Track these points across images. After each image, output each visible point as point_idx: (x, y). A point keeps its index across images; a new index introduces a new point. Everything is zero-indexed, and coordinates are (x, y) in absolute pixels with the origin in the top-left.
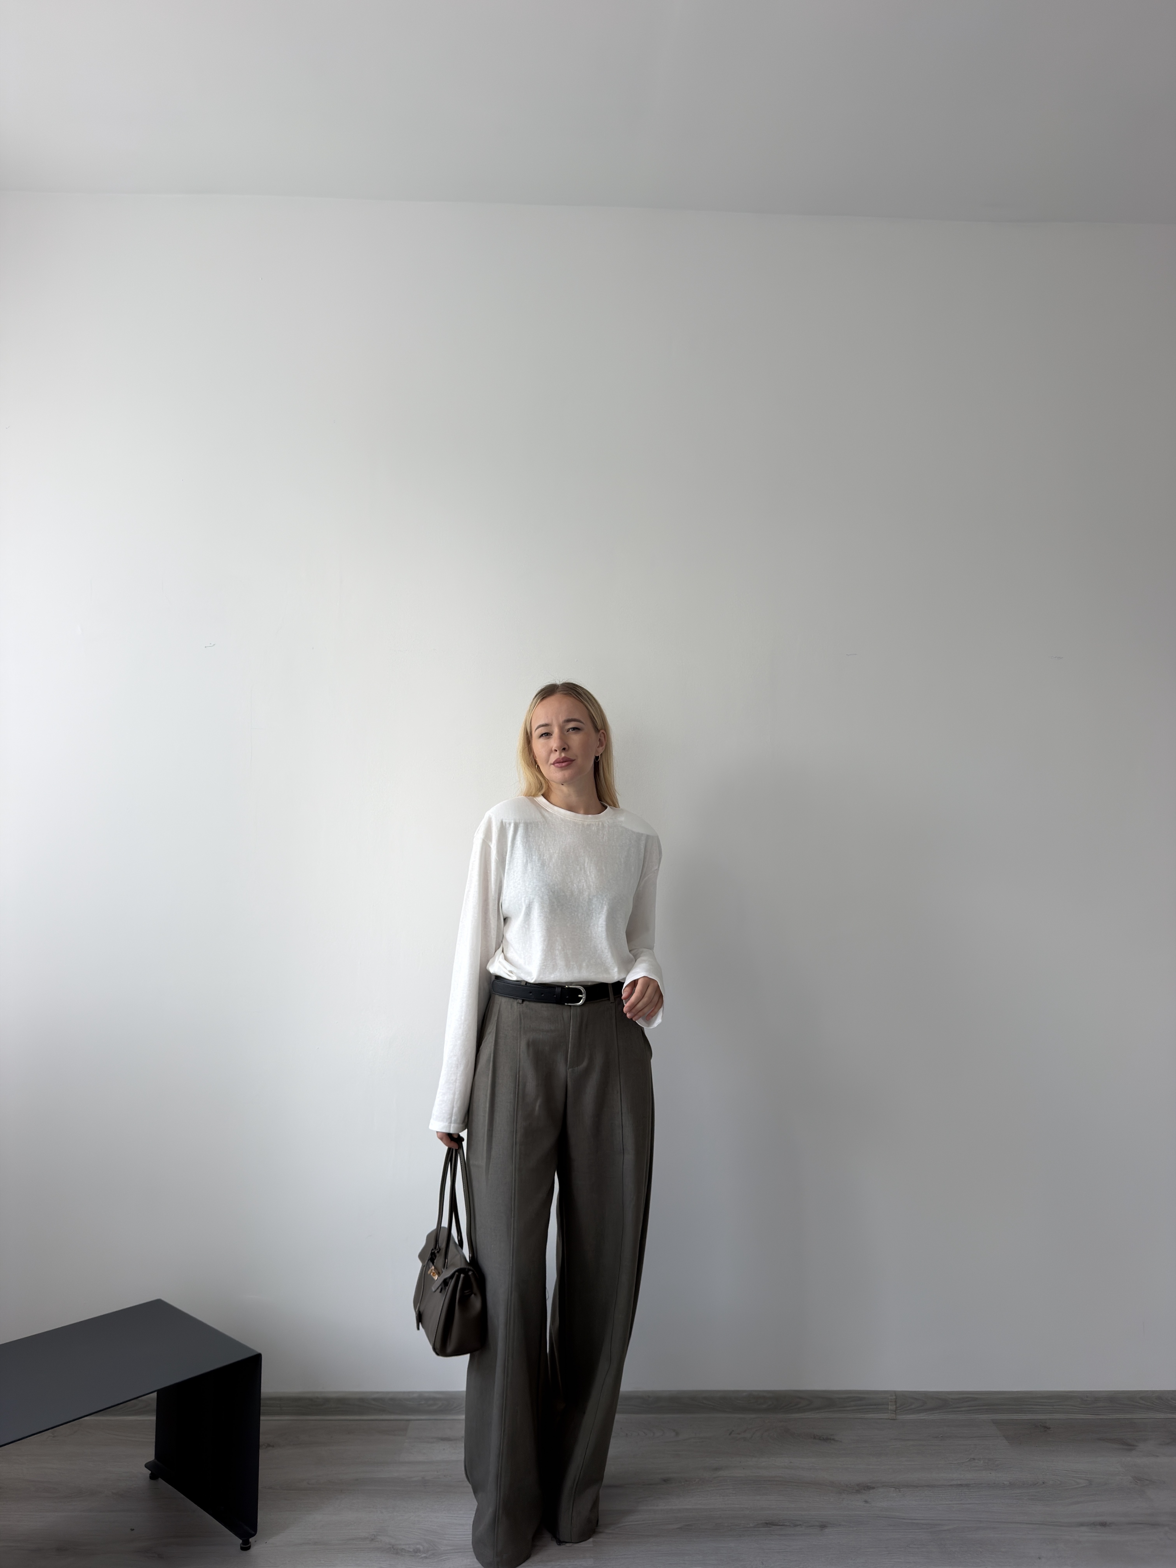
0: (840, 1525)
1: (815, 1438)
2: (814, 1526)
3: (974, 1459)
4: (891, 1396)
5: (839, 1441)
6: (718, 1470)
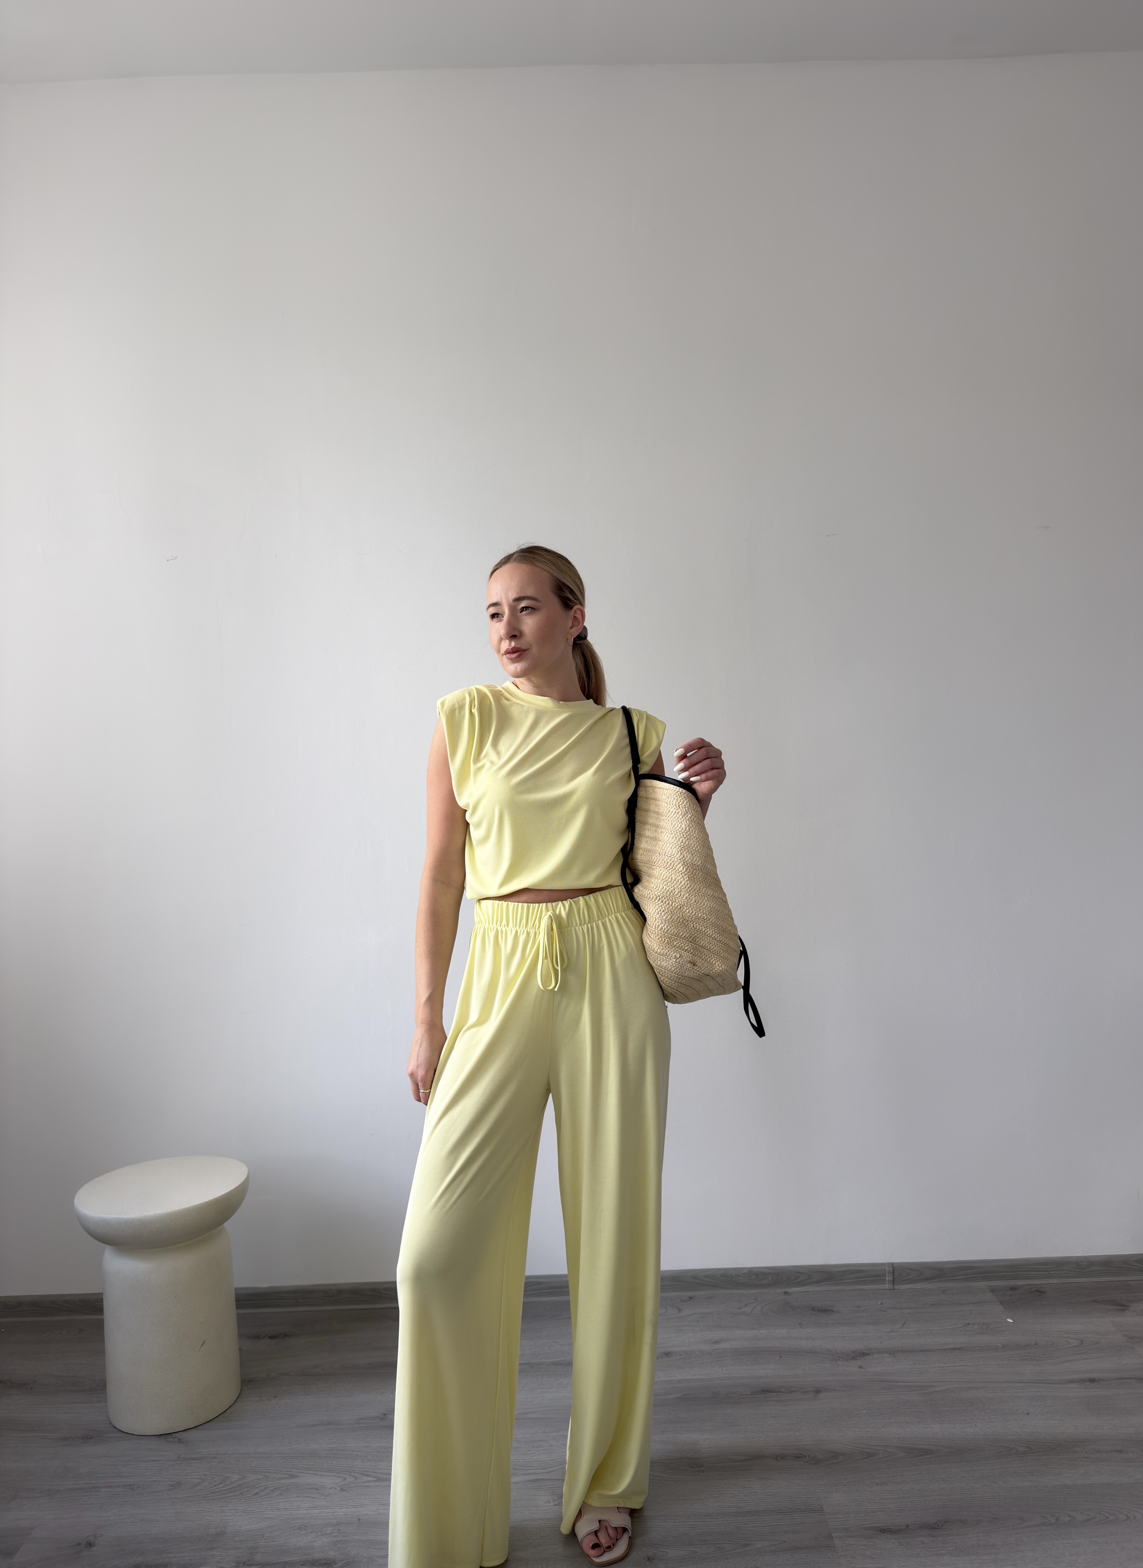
0: (834, 1390)
1: (814, 1310)
2: (808, 1391)
3: (969, 1324)
4: (888, 1268)
5: (838, 1312)
6: (717, 1343)
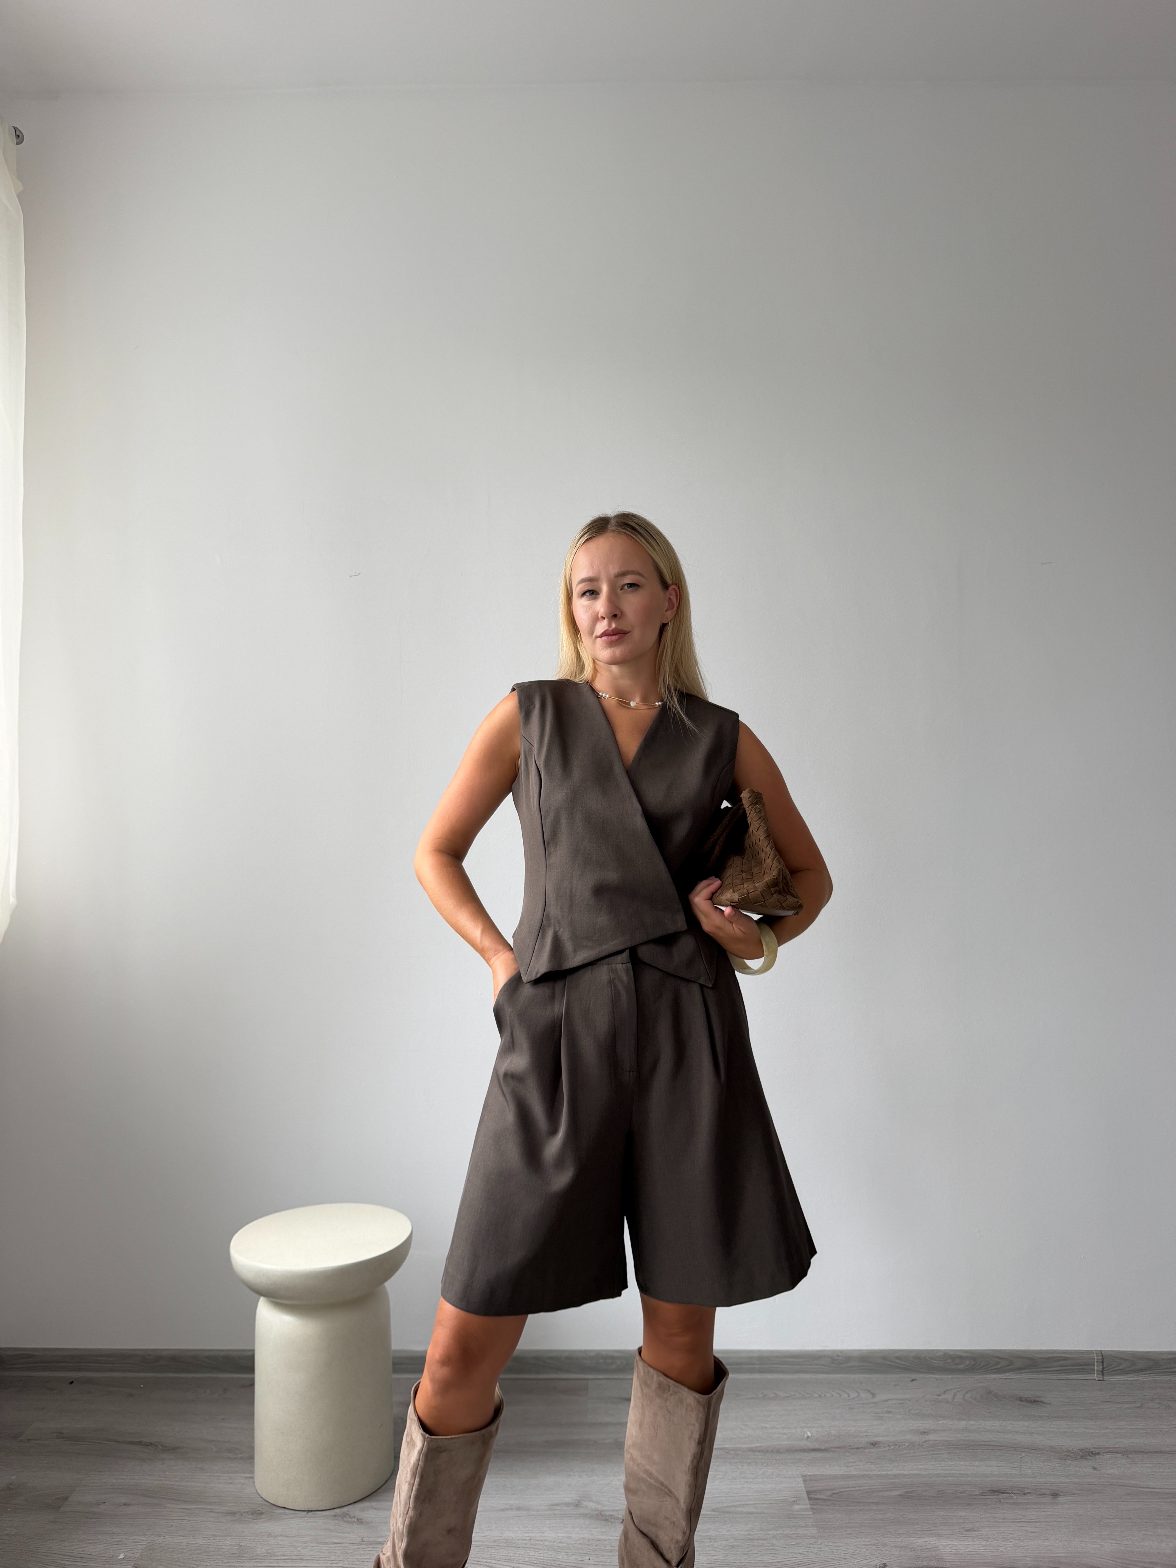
0: (1073, 1494)
1: (1021, 1401)
2: (1044, 1494)
4: (1097, 1356)
5: (1051, 1404)
6: (926, 1434)
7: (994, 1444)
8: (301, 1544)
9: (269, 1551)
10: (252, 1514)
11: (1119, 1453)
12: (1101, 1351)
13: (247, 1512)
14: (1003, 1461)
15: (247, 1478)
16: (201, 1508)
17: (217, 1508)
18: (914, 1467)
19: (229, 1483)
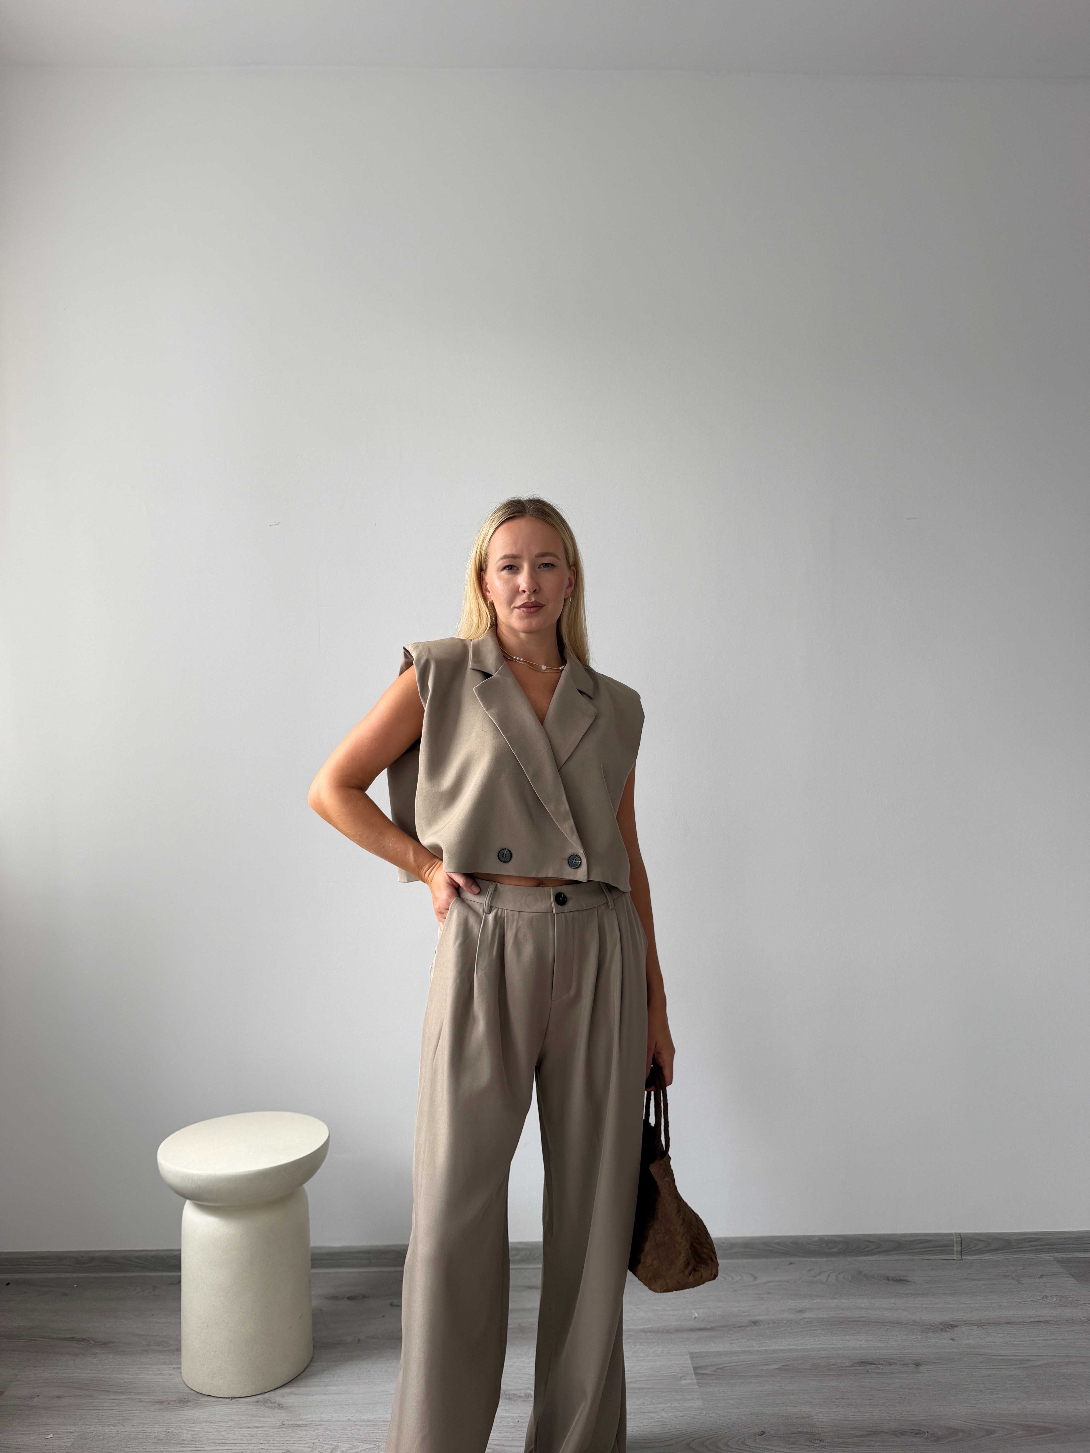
0: (934, 1363)
1: (889, 1280)
2: (908, 1364)
3: (1046, 1296)
4: (956, 1238)
5: (914, 1282)
6: (803, 1312)
7: (863, 1319)
8: (225, 1429)
9: (195, 1436)
10: (178, 1402)
11: (974, 1325)
12: (960, 1234)
13: (174, 1401)
14: (870, 1336)
15: (174, 1368)
16: (131, 1398)
17: (145, 1397)
18: (791, 1343)
19: (158, 1375)
